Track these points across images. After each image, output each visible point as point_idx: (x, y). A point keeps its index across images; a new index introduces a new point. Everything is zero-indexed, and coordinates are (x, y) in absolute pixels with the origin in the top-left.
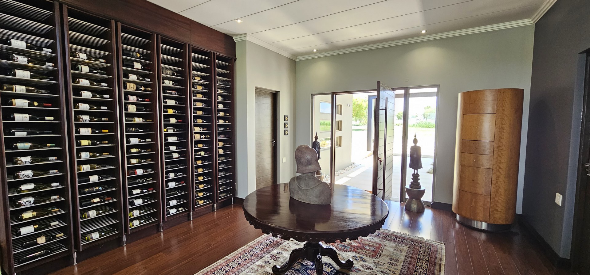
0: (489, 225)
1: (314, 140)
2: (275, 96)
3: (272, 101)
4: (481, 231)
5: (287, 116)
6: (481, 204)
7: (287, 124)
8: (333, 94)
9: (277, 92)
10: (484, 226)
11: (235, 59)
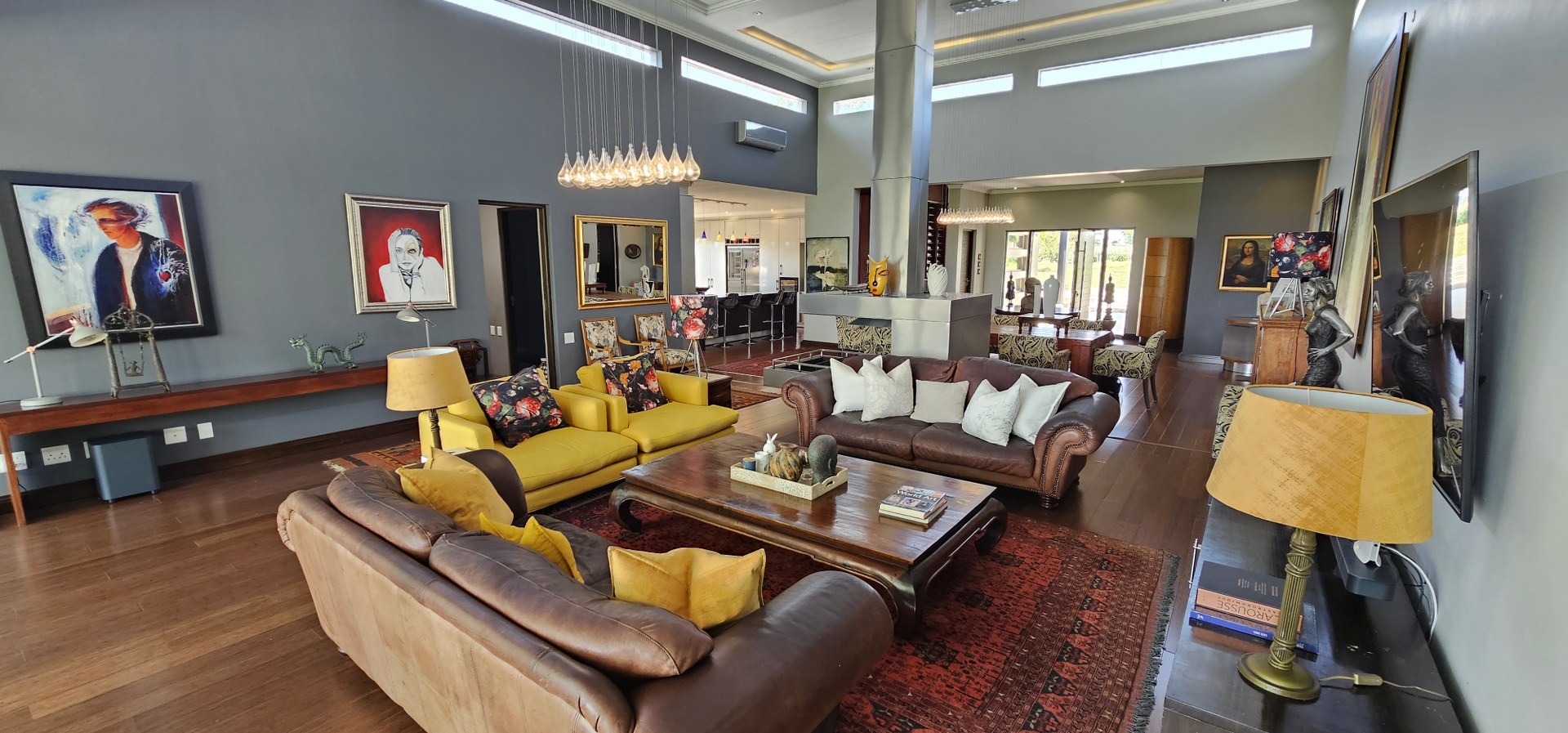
2: (971, 235)
5: (980, 255)
6: (1153, 325)
7: (980, 262)
8: (1031, 231)
9: (973, 231)
11: (948, 204)
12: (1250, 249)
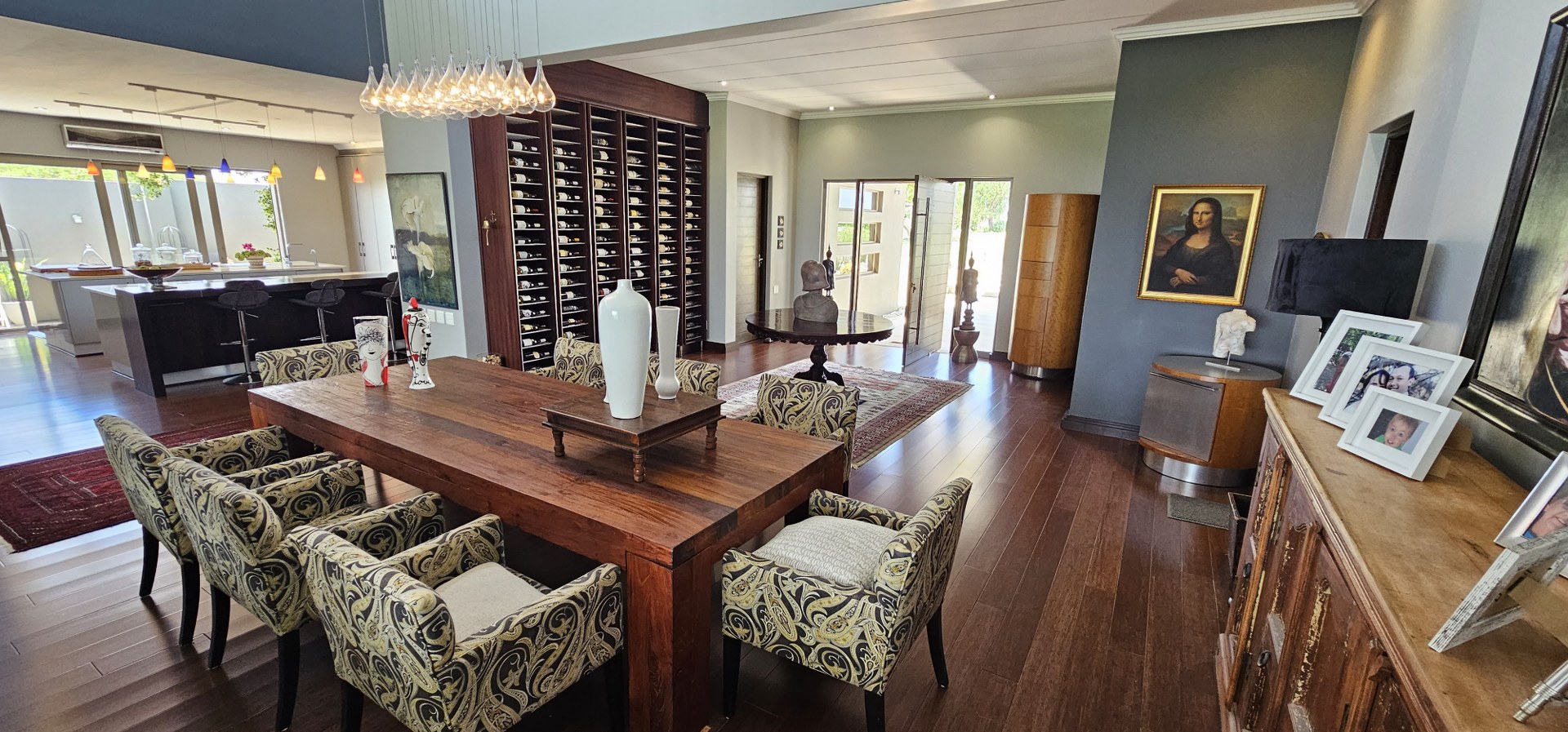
0: (1045, 370)
1: (825, 258)
2: (764, 184)
3: (758, 193)
4: (1036, 379)
5: (783, 218)
6: (1033, 344)
7: (782, 230)
8: (859, 181)
9: (768, 177)
10: (1039, 373)
11: (709, 128)
12: (1205, 217)
